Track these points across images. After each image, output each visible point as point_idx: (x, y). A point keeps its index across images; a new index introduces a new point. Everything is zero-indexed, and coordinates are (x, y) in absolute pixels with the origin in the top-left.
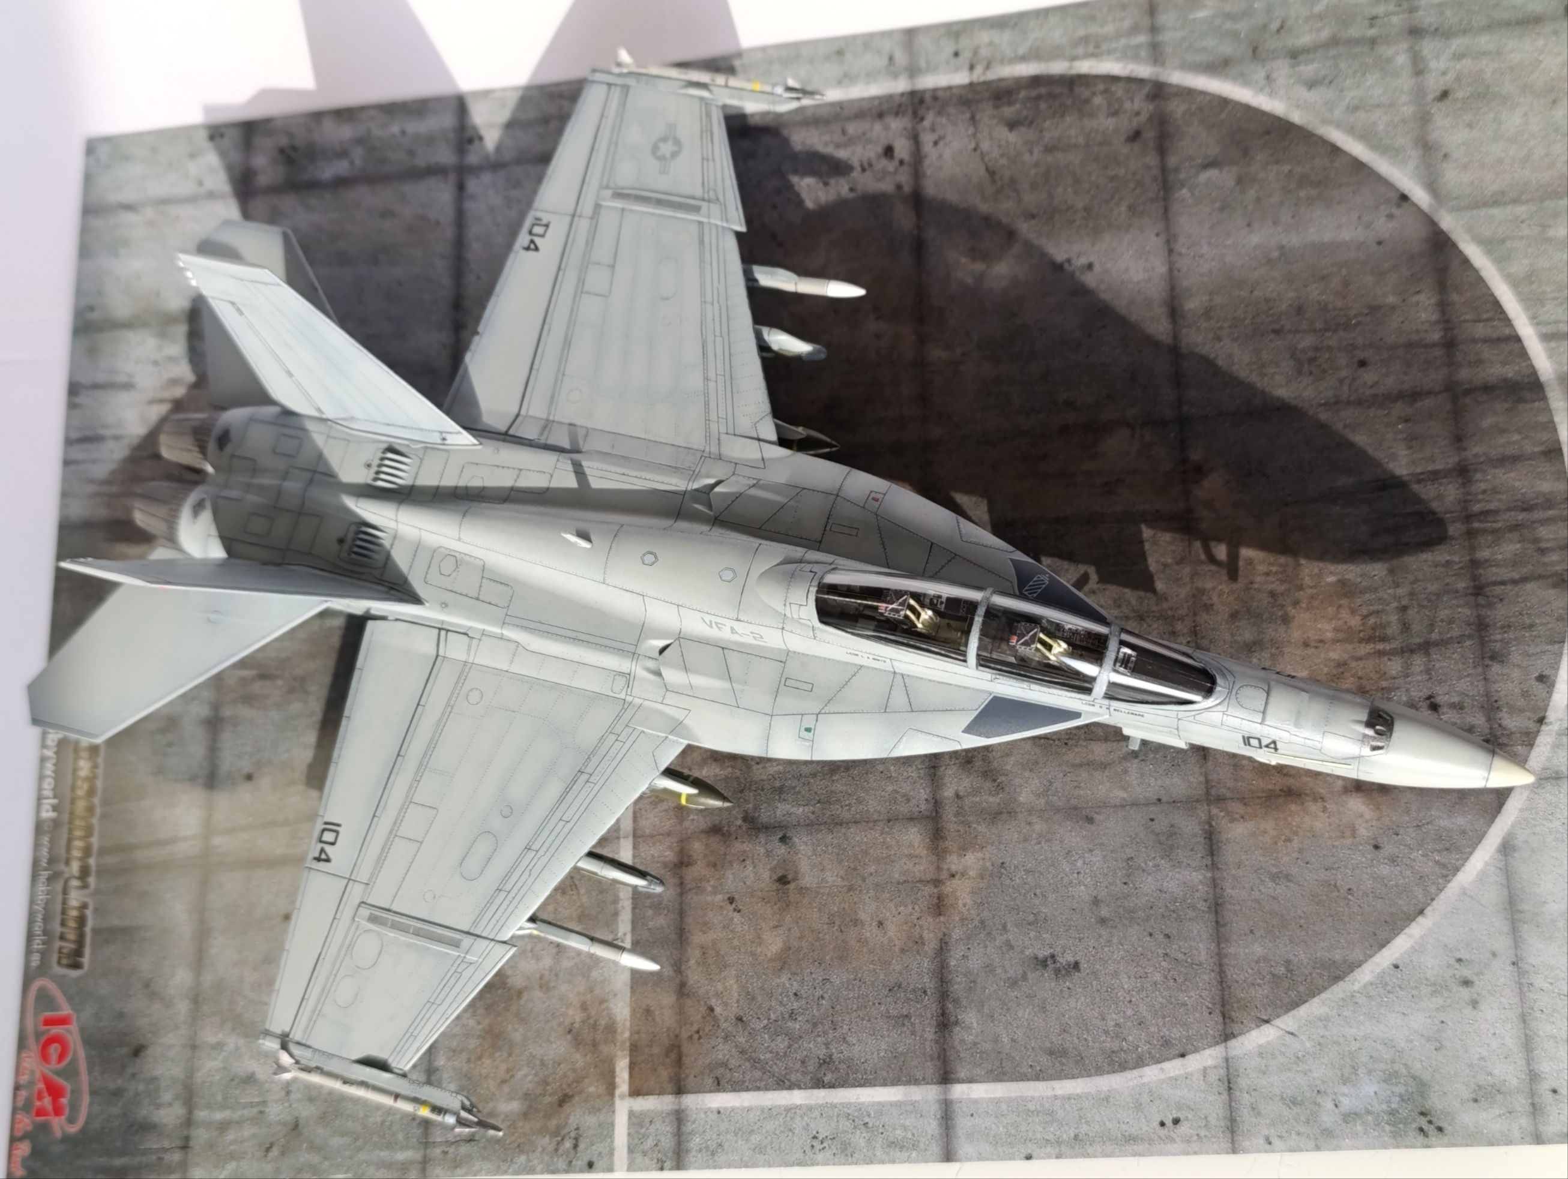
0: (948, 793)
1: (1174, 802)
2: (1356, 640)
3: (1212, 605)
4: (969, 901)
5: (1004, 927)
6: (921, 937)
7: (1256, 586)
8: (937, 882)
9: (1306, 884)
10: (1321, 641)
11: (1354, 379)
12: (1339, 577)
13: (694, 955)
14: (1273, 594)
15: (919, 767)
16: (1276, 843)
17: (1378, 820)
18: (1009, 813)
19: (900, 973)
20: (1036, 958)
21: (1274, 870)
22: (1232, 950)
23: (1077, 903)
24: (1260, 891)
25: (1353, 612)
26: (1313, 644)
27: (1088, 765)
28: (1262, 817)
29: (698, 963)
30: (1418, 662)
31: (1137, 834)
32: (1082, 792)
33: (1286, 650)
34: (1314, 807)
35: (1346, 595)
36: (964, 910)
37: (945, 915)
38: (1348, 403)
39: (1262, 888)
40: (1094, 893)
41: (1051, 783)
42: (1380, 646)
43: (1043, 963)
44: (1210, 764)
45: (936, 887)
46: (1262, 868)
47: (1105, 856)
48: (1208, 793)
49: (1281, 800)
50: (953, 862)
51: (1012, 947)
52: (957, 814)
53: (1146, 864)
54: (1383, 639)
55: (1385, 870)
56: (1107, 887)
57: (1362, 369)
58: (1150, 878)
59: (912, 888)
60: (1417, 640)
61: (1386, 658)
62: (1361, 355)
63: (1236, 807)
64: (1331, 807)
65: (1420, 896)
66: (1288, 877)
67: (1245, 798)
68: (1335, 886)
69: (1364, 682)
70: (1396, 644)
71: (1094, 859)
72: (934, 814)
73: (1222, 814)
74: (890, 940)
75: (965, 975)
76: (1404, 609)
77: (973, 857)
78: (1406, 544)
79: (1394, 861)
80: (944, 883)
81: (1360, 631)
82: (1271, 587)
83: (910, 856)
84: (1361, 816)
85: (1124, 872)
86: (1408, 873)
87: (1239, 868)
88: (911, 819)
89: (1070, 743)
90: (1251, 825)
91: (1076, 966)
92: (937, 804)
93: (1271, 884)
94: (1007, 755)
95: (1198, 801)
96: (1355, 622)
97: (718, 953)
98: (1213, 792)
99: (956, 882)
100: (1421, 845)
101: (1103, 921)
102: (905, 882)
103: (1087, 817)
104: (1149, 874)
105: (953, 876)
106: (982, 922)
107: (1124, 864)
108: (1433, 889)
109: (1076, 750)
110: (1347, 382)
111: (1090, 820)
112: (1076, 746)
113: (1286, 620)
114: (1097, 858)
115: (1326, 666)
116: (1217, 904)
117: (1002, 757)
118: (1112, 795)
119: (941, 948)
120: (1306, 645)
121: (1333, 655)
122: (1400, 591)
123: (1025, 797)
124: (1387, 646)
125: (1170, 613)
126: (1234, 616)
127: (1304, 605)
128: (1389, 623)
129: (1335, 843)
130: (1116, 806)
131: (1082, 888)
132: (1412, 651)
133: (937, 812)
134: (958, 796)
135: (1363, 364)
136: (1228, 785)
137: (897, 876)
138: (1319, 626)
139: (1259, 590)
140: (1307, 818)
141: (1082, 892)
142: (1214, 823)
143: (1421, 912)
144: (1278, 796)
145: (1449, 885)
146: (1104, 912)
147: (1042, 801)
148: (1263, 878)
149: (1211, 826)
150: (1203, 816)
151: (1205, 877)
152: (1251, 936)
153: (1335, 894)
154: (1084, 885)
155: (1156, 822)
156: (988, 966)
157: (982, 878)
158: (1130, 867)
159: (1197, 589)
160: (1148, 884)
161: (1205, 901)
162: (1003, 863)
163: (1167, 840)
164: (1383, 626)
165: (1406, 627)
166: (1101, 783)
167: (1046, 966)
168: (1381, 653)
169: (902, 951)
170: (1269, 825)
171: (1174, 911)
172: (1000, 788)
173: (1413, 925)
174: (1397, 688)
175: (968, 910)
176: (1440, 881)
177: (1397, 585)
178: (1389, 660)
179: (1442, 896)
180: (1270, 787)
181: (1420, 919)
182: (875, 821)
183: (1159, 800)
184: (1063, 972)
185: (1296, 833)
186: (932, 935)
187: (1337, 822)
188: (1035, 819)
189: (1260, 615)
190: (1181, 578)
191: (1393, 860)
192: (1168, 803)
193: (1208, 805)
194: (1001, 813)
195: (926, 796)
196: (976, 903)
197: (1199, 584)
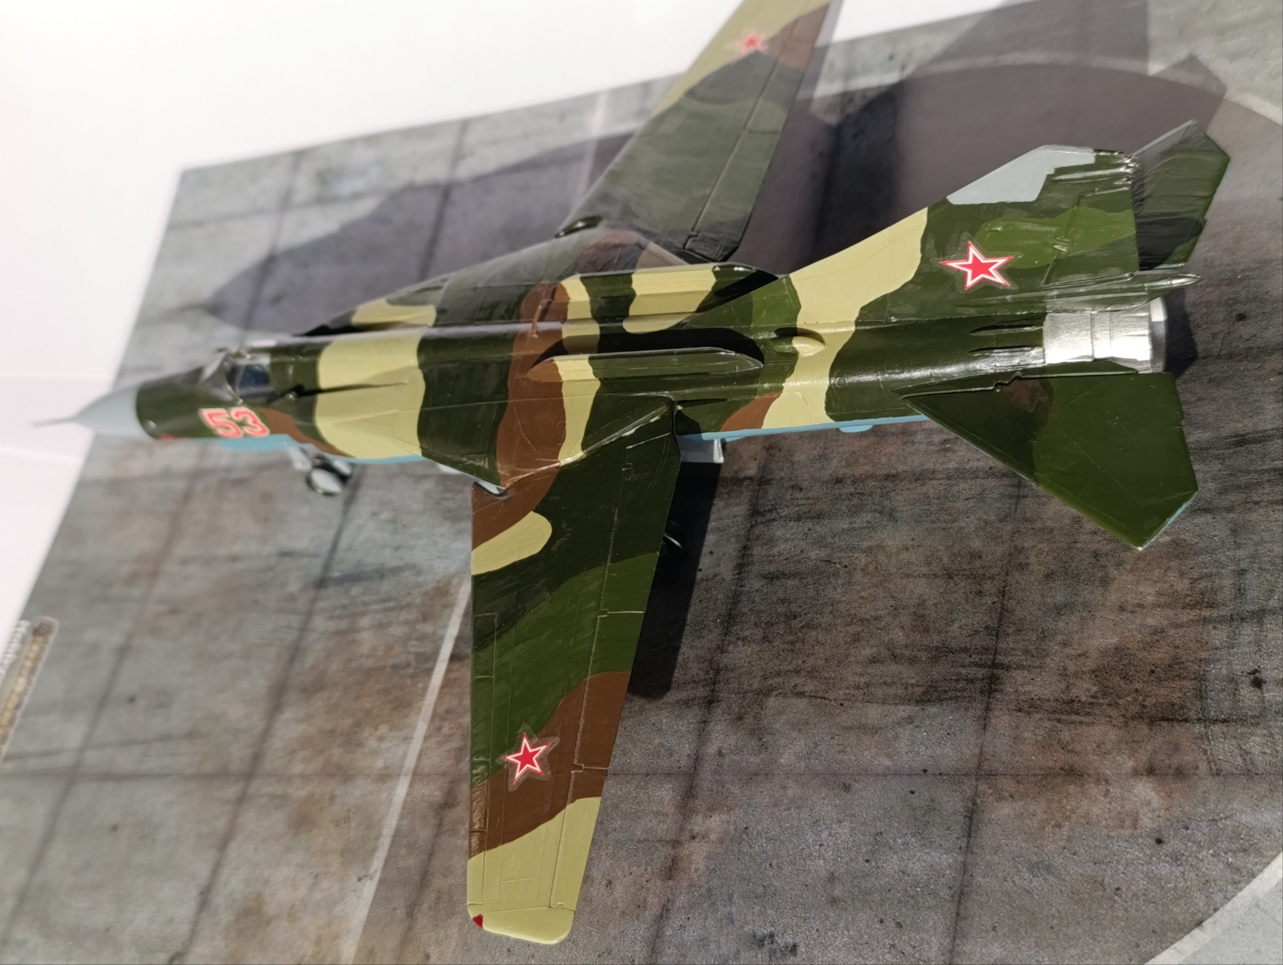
0: (711, 749)
1: (940, 774)
2: (1180, 605)
3: (1027, 564)
4: (702, 867)
5: (730, 898)
6: (645, 901)
7: (1079, 545)
8: (676, 843)
9: (1068, 878)
10: (1140, 606)
11: (1229, 333)
12: (1175, 537)
13: (430, 897)
14: (1096, 555)
15: (691, 721)
16: (1043, 828)
17: (1167, 809)
18: (766, 775)
19: (615, 938)
20: (755, 936)
21: (1035, 859)
22: (967, 948)
23: (812, 878)
24: (1013, 882)
25: (1182, 574)
26: (1130, 608)
27: (860, 728)
28: (1034, 798)
29: (430, 907)
30: (1248, 631)
31: (892, 807)
32: (845, 757)
33: (1098, 614)
34: (1094, 790)
35: (1177, 557)
36: (695, 876)
37: (674, 880)
38: (1219, 357)
39: (1016, 878)
40: (832, 870)
41: (816, 745)
42: (1206, 613)
43: (759, 942)
44: (988, 734)
45: (673, 848)
46: (1021, 856)
47: (853, 829)
48: (979, 767)
49: (1058, 780)
50: (698, 824)
51: (732, 921)
52: (715, 772)
53: (895, 841)
54: (1211, 605)
55: (1164, 869)
56: (847, 864)
57: (1241, 323)
58: (895, 857)
59: (650, 848)
60: (1252, 608)
61: (1210, 627)
62: (1242, 309)
63: (1007, 785)
64: (1115, 790)
65: (1201, 905)
66: (1049, 869)
67: (1018, 775)
68: (1102, 884)
69: (1180, 652)
70: (1225, 612)
71: (841, 831)
72: (692, 771)
73: (990, 791)
74: (614, 901)
75: (677, 948)
76: (1242, 572)
77: (718, 819)
78: (1257, 503)
79: (1177, 860)
80: (682, 845)
81: (1187, 596)
82: (1094, 546)
83: (657, 814)
84: (1148, 803)
85: (869, 848)
86: (1192, 875)
87: (995, 854)
88: (669, 775)
89: (846, 704)
90: (1019, 805)
91: (794, 949)
92: (697, 759)
93: (1027, 875)
94: (780, 713)
95: (966, 775)
96: (1182, 586)
97: (451, 899)
98: (986, 765)
99: (695, 844)
100: (1213, 843)
101: (834, 901)
102: (645, 840)
103: (844, 784)
104: (896, 853)
105: (693, 838)
106: (709, 890)
107: (872, 839)
108: (1218, 897)
109: (851, 712)
110: (1221, 336)
111: (847, 788)
112: (852, 708)
113: (1105, 582)
114: (844, 831)
115: (1140, 632)
116: (962, 893)
117: (774, 715)
118: (876, 762)
119: (662, 915)
120: (1122, 609)
121: (1150, 621)
122: (1241, 553)
123: (786, 759)
124: (1215, 613)
125: (980, 571)
126: (1049, 576)
127: (1128, 567)
128: (1221, 588)
129: (1112, 834)
130: (877, 774)
131: (821, 862)
132: (1242, 619)
133: (695, 769)
134: (720, 753)
135: (1242, 317)
136: (1004, 759)
137: (638, 833)
138: (1141, 589)
139: (1082, 550)
140: (1085, 802)
141: (820, 867)
142: (978, 801)
143: (1199, 924)
144: (1056, 775)
145: (1240, 894)
146: (838, 892)
147: (803, 764)
148: (1020, 867)
149: (974, 804)
150: (969, 792)
151: (955, 861)
152: (992, 933)
153: (1100, 893)
154: (824, 859)
155: (916, 794)
156: (702, 940)
157: (722, 843)
158: (877, 842)
159: (1016, 548)
160: (892, 863)
161: (950, 888)
162: (746, 828)
163: (923, 815)
164: (1214, 591)
165: (1240, 592)
166: (868, 749)
167: (763, 945)
168: (1205, 621)
169: (623, 914)
170: (1039, 807)
171: (913, 897)
172: (763, 747)
173: (1187, 938)
174: (1219, 660)
175: (698, 877)
176: (1230, 888)
177: (1238, 546)
178: (1215, 628)
179: (1229, 906)
180: (1050, 764)
181: (1196, 932)
182: (633, 774)
183: (925, 771)
184: (778, 955)
185: (1068, 818)
186: (656, 900)
187: (1119, 808)
188: (790, 783)
189: (1077, 576)
190: (1001, 536)
191: (1176, 858)
192: (934, 774)
193: (977, 780)
194: (758, 775)
195: (689, 752)
196: (708, 868)
197: (1019, 542)
